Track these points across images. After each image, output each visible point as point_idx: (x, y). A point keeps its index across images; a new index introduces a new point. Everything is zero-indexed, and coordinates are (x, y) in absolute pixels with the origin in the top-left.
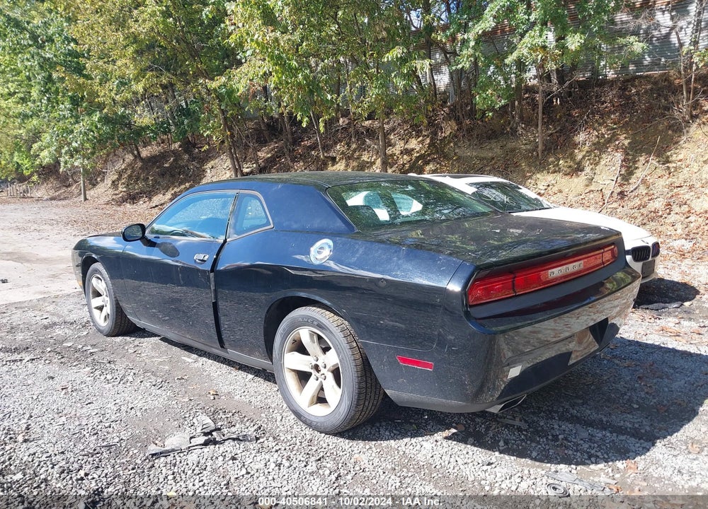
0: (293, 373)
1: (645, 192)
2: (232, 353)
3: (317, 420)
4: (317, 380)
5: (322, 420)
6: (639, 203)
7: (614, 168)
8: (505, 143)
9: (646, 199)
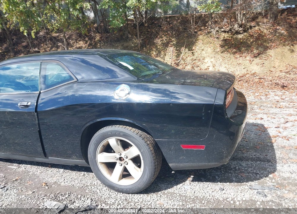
0: (104, 164)
1: (184, 62)
2: (52, 159)
3: (126, 188)
4: (121, 165)
5: (131, 187)
6: (182, 67)
7: (170, 53)
8: (123, 43)
9: (185, 65)
